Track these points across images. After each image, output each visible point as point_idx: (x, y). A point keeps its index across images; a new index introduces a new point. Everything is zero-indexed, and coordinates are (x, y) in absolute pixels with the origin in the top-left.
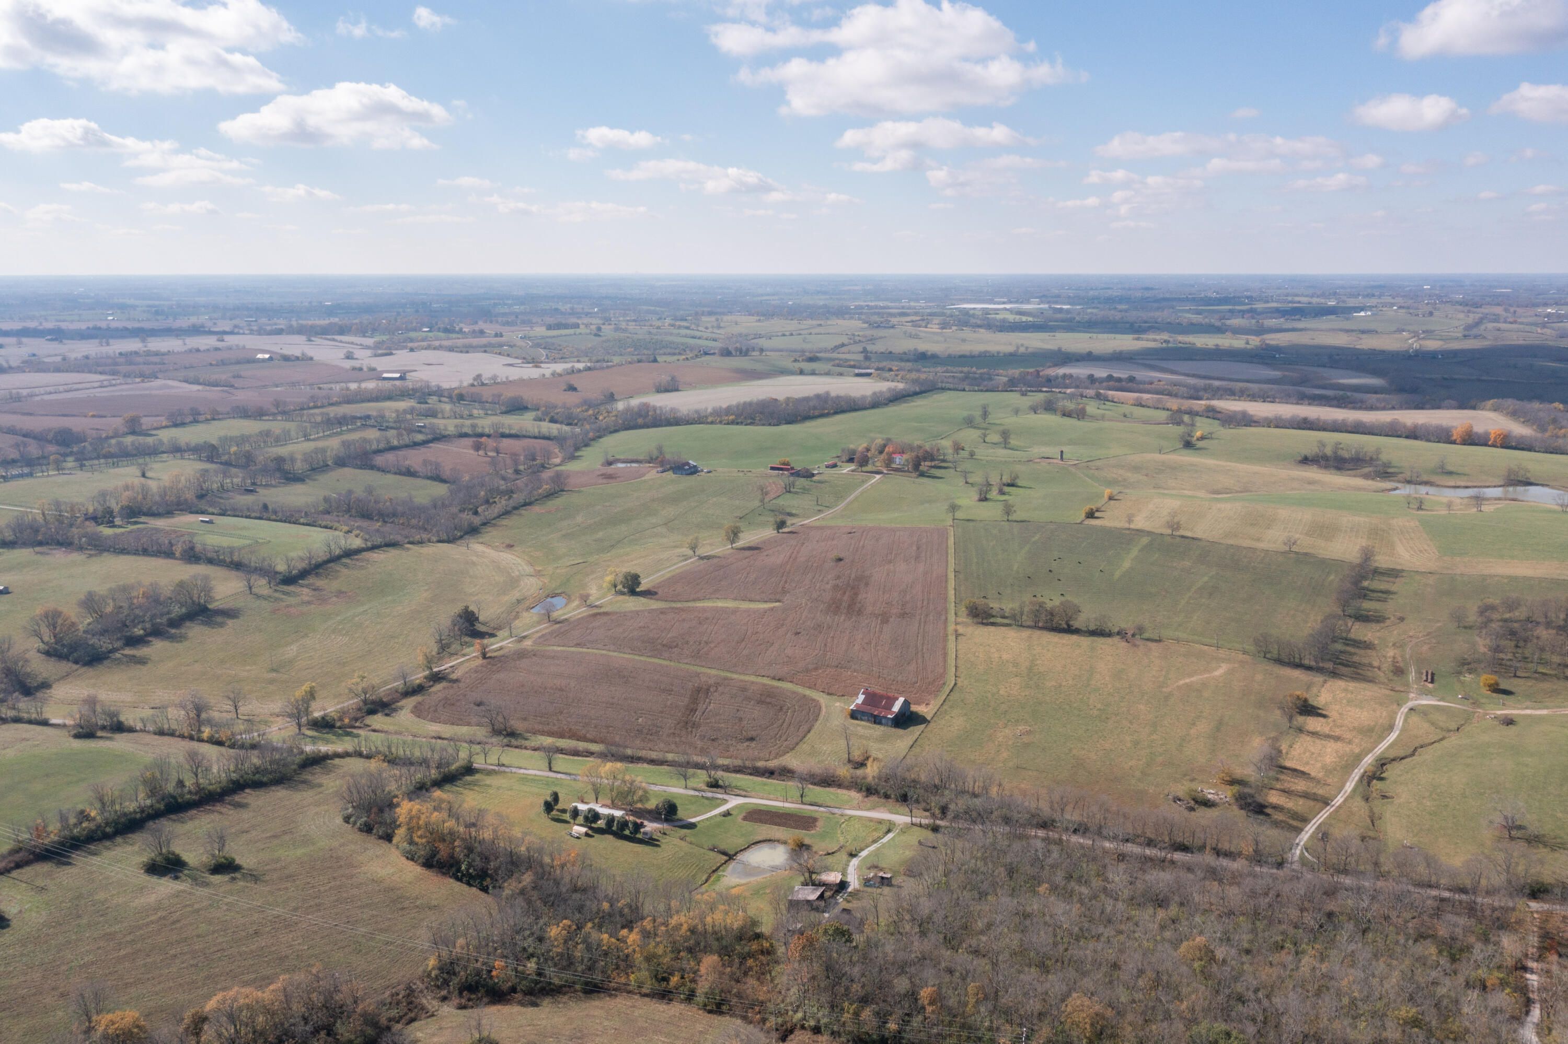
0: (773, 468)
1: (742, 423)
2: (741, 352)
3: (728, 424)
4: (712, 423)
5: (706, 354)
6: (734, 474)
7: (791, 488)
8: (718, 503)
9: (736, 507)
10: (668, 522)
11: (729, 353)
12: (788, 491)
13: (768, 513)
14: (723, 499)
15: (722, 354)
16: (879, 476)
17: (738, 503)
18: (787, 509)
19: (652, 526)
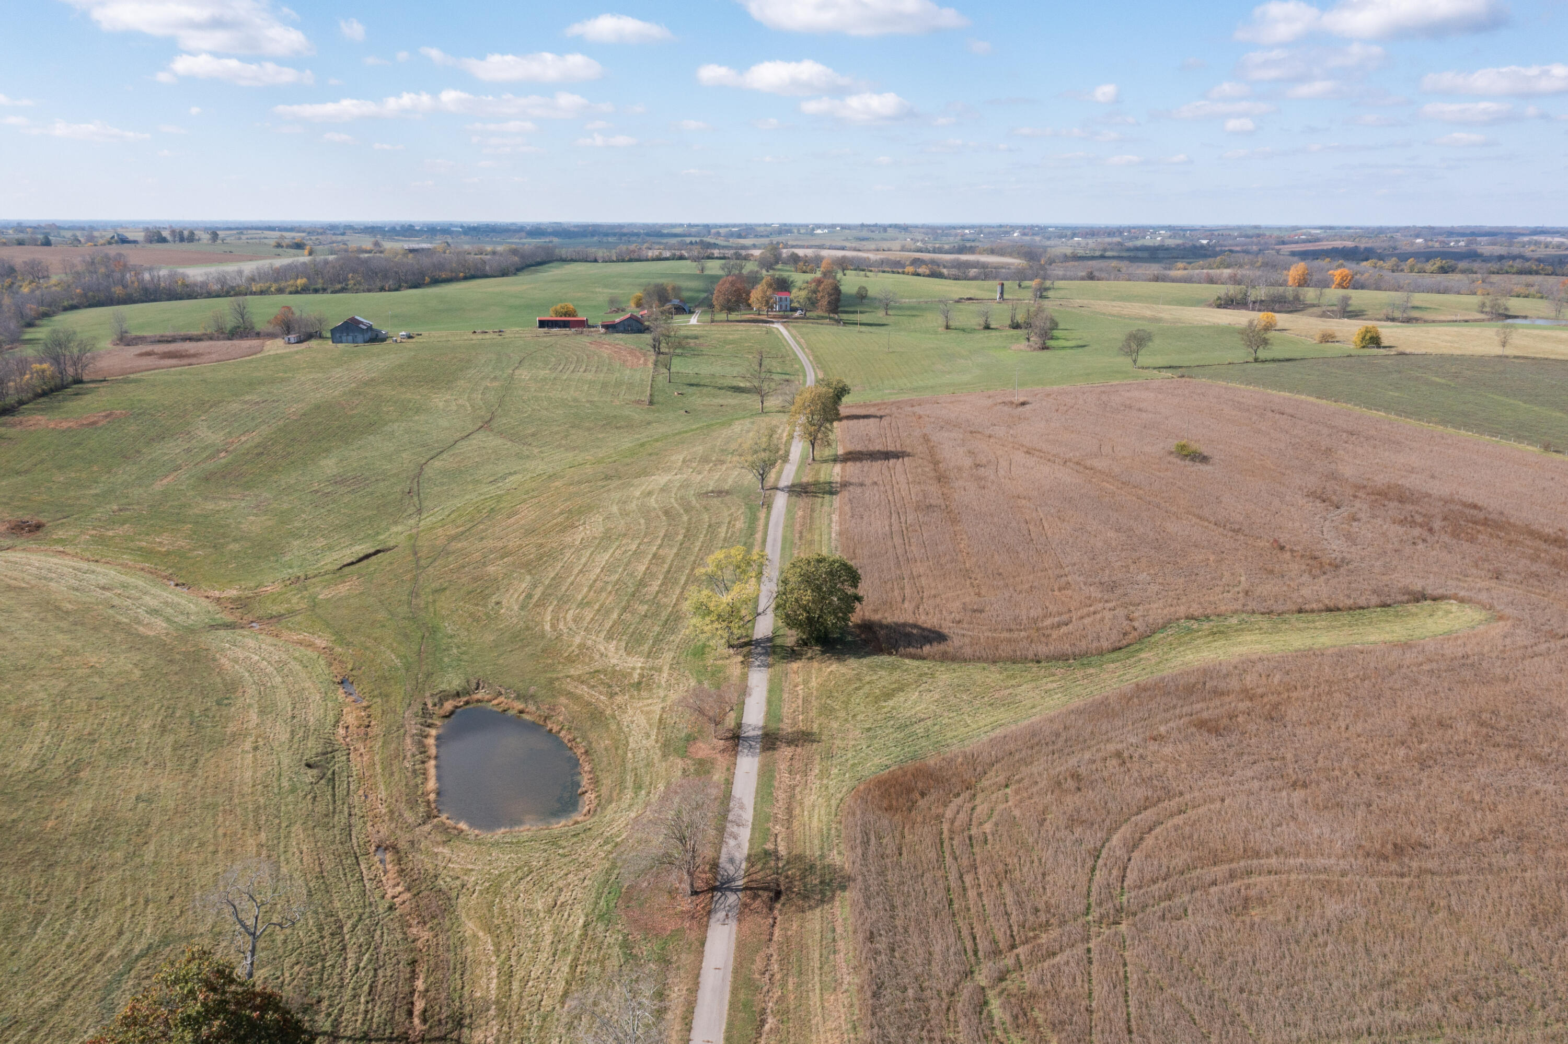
0: (543, 324)
1: (324, 290)
2: (182, 239)
3: (297, 292)
4: (262, 293)
5: (123, 241)
6: (474, 337)
7: (656, 347)
8: (544, 380)
9: (605, 385)
10: (486, 425)
11: (163, 240)
12: (659, 353)
13: (691, 390)
14: (542, 373)
15: (149, 240)
16: (775, 325)
17: (589, 376)
18: (721, 382)
19: (458, 435)
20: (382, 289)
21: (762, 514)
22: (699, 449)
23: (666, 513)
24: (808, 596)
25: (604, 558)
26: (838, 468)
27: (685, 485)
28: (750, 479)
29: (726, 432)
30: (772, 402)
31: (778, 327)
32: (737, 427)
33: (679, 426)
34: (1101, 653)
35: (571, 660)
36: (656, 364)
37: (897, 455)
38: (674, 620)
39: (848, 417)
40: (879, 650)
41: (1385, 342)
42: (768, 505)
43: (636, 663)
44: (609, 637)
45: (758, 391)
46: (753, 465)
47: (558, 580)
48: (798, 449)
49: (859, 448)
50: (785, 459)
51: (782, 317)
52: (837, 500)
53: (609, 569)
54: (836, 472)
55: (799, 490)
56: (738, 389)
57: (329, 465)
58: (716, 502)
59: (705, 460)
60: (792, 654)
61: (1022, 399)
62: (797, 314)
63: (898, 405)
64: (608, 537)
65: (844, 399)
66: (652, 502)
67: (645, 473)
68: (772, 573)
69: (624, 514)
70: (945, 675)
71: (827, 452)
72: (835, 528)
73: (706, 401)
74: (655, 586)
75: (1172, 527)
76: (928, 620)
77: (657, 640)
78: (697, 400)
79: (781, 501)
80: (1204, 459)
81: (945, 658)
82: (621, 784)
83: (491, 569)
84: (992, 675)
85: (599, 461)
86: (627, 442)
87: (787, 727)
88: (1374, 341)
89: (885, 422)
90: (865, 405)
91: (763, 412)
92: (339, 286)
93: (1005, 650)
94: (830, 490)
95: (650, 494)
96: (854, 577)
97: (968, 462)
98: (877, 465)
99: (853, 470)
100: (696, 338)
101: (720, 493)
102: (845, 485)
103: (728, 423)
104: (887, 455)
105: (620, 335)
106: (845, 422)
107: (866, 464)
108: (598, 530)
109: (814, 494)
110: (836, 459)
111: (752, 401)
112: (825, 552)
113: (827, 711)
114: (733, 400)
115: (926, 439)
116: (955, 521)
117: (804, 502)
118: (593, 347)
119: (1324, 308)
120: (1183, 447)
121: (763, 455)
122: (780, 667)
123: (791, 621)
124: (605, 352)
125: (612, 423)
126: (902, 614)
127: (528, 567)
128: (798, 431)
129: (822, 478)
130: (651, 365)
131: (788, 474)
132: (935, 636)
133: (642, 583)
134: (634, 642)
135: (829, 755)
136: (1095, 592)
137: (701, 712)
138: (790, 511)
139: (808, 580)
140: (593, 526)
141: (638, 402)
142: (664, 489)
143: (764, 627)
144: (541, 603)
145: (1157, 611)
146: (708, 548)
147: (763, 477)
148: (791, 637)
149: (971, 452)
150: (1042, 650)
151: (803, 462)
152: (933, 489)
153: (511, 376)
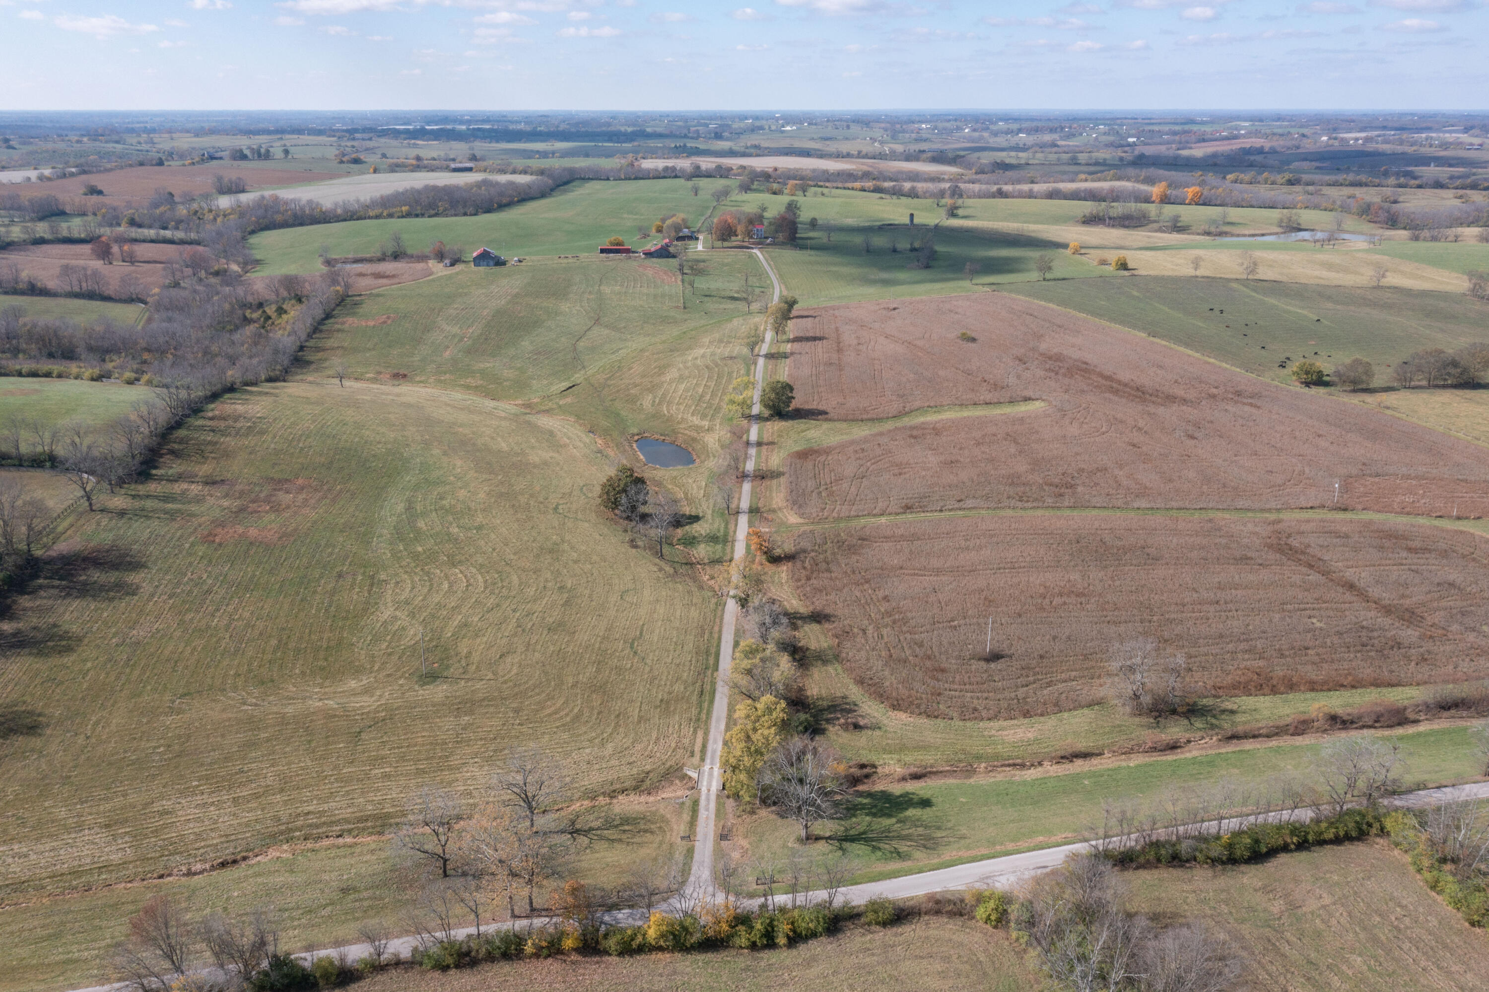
0: (603, 251)
1: (423, 215)
2: (259, 155)
3: (403, 217)
4: (377, 217)
5: (212, 158)
6: (560, 261)
7: (681, 269)
8: (620, 293)
9: (655, 296)
10: (597, 321)
11: (244, 157)
12: (683, 274)
13: (706, 299)
14: (617, 288)
15: (234, 158)
16: (754, 251)
17: (645, 290)
18: (723, 294)
19: (585, 328)
20: (465, 214)
21: (753, 368)
22: (717, 336)
23: (707, 367)
24: (773, 396)
25: (682, 387)
26: (789, 345)
27: (713, 354)
28: (745, 351)
29: (729, 326)
30: (755, 306)
31: (756, 251)
32: (735, 322)
33: (703, 322)
34: (888, 418)
35: (679, 423)
36: (683, 281)
37: (820, 339)
38: (718, 409)
39: (797, 317)
40: (801, 418)
41: (1130, 266)
42: (755, 363)
43: (706, 423)
44: (693, 415)
45: (745, 299)
46: (748, 344)
47: (664, 396)
48: (769, 336)
49: (801, 334)
50: (763, 341)
51: (759, 244)
52: (788, 361)
53: (686, 390)
54: (788, 347)
55: (770, 356)
56: (733, 298)
57: (526, 344)
58: (730, 362)
59: (721, 341)
60: (767, 419)
61: (895, 306)
62: (769, 241)
63: (825, 309)
64: (681, 379)
65: (795, 307)
66: (698, 362)
67: (690, 348)
68: (760, 387)
69: (686, 368)
70: (826, 425)
71: (784, 337)
72: (786, 373)
73: (716, 306)
74: (708, 397)
75: (942, 373)
76: (820, 407)
77: (713, 416)
78: (711, 305)
79: (761, 361)
80: (974, 340)
81: (826, 420)
82: (708, 456)
83: (632, 391)
84: (844, 425)
85: (664, 342)
86: (675, 331)
87: (765, 440)
88: (1124, 266)
89: (817, 319)
90: (808, 309)
91: (750, 313)
92: (433, 212)
93: (850, 417)
94: (785, 356)
95: (696, 358)
96: (791, 389)
97: (855, 342)
98: (809, 343)
99: (797, 346)
100: (704, 261)
101: (731, 358)
102: (792, 354)
103: (730, 320)
104: (815, 339)
105: (654, 260)
106: (794, 320)
107: (804, 343)
108: (677, 375)
109: (777, 358)
110: (788, 341)
111: (742, 306)
112: (781, 379)
113: (780, 436)
114: (731, 305)
115: (837, 329)
116: (841, 370)
117: (772, 362)
118: (641, 269)
119: (1161, 224)
120: (964, 334)
121: (753, 339)
122: (762, 424)
123: (766, 406)
124: (650, 273)
125: (666, 320)
126: (813, 406)
127: (650, 390)
128: (769, 327)
129: (781, 350)
130: (680, 283)
131: (764, 349)
132: (825, 413)
133: (702, 396)
134: (704, 417)
135: (780, 447)
136: (894, 398)
137: (734, 433)
138: (765, 366)
139: (773, 389)
140: (672, 374)
141: (677, 307)
142: (703, 356)
143: (756, 410)
144: (660, 403)
145: (917, 404)
146: (729, 381)
147: (752, 350)
148: (767, 413)
149: (858, 338)
150: (865, 417)
151: (771, 343)
152: (835, 356)
153: (599, 290)
